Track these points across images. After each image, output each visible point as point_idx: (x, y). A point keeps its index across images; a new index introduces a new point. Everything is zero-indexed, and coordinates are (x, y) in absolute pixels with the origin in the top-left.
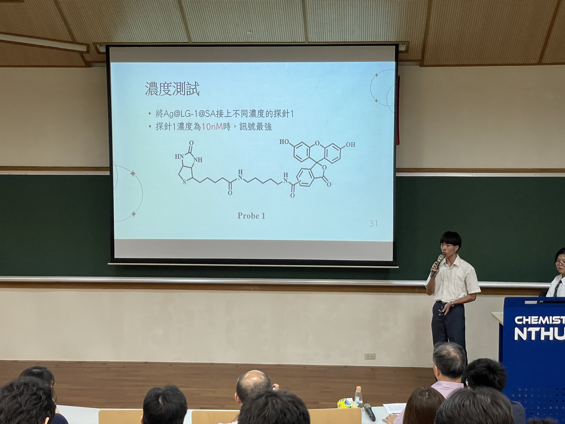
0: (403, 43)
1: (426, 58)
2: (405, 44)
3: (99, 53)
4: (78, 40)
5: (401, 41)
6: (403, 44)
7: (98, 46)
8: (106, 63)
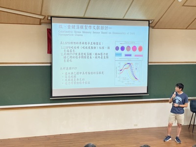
1: (156, 25)
2: (152, 21)
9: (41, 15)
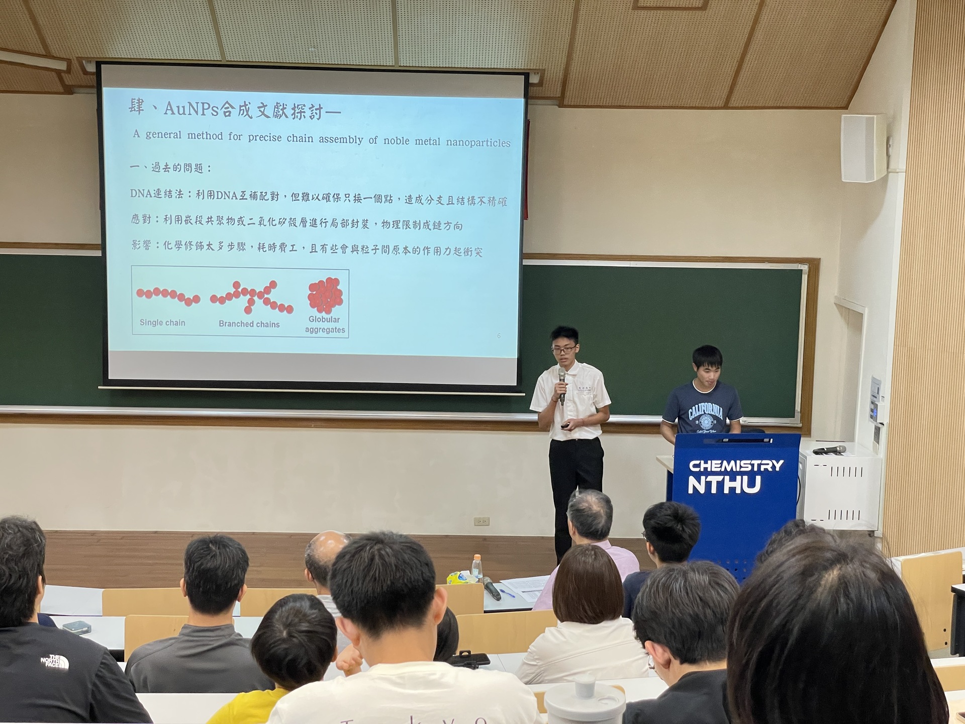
0: (536, 71)
1: (568, 94)
2: (538, 73)
3: (86, 73)
4: (54, 52)
5: (533, 69)
6: (535, 73)
7: (84, 62)
8: (96, 89)
9: (48, 56)
